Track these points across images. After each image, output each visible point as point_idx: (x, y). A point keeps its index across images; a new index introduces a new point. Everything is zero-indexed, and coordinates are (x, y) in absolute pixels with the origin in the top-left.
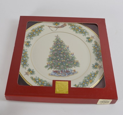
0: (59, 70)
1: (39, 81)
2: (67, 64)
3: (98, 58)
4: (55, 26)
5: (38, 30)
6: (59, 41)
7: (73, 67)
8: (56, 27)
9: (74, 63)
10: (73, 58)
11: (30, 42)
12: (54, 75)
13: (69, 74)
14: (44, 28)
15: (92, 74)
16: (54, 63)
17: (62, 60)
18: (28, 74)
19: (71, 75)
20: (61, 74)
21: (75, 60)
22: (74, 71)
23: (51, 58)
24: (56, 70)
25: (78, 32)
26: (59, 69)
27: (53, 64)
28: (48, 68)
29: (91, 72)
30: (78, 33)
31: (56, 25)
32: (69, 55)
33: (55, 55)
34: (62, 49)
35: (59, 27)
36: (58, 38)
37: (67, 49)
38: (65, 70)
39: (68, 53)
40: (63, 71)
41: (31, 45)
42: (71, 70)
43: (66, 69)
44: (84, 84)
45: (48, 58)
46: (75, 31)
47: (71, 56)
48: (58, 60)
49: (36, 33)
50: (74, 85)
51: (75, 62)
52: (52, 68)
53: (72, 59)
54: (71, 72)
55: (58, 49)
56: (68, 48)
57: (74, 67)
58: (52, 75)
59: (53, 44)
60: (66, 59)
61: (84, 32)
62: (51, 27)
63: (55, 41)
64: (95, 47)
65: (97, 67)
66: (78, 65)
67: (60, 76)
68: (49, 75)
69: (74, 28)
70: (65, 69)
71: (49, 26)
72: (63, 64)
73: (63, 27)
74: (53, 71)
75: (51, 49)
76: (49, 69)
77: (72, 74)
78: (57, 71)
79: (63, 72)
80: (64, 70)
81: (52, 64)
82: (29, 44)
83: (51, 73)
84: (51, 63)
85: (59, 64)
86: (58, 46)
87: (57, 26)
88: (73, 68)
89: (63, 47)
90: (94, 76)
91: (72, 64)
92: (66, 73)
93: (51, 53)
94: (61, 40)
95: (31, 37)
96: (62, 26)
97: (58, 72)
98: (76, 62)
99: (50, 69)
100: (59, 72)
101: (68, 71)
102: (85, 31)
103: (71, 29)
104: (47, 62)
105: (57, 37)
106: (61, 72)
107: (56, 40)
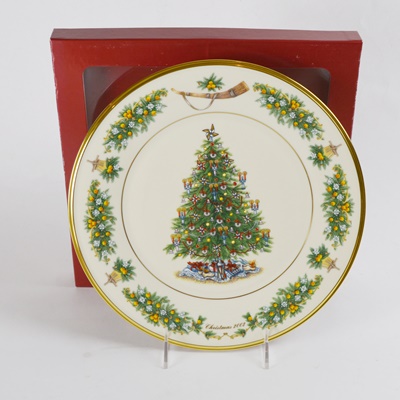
0: (208, 261)
1: (146, 302)
2: (233, 242)
3: (333, 230)
4: (206, 91)
5: (145, 112)
6: (214, 152)
7: (250, 253)
8: (208, 96)
9: (254, 237)
10: (254, 219)
11: (116, 159)
12: (192, 277)
13: (234, 276)
14: (164, 100)
15: (302, 285)
16: (193, 235)
17: (219, 225)
18: (116, 279)
19: (241, 278)
20: (210, 274)
21: (261, 227)
22: (253, 265)
23: (185, 219)
24: (199, 261)
25: (286, 120)
26: (207, 257)
27: (190, 239)
28: (175, 252)
29: (302, 276)
30: (287, 125)
31: (211, 89)
32: (243, 209)
33: (199, 206)
34: (223, 184)
35: (218, 96)
36: (214, 139)
37: (238, 183)
38: (226, 262)
39: (242, 202)
40: (219, 264)
41: (120, 169)
42: (243, 262)
43: (229, 257)
44: (272, 315)
45: (176, 220)
46: (276, 116)
47: (250, 211)
48: (205, 227)
49: (136, 122)
50: (245, 314)
51: (258, 236)
52: (185, 252)
53: (251, 224)
54: (241, 268)
55: (211, 185)
56: (243, 181)
57: (255, 252)
58: (184, 276)
59: (195, 165)
60: (232, 224)
61: (306, 125)
62: (190, 95)
63: (202, 150)
64: (332, 186)
65: (323, 261)
66: (267, 246)
67: (209, 279)
68: (178, 275)
69: (275, 102)
70: (225, 257)
71: (183, 94)
72: (221, 242)
73: (236, 95)
74: (189, 263)
75: (187, 183)
76: (177, 255)
77: (243, 275)
78: (200, 264)
79: (218, 267)
80: (222, 262)
81: (187, 240)
82: (116, 168)
83: (181, 270)
84: (183, 237)
85: (209, 240)
86: (212, 172)
87: (212, 92)
88: (250, 257)
89: (226, 177)
90: (307, 292)
91: (248, 241)
92: (227, 270)
93: (187, 200)
94: (224, 146)
95: (121, 140)
96: (230, 91)
97: (203, 268)
98: (261, 234)
99: (180, 258)
100: (207, 268)
101: (234, 266)
102: (309, 120)
103: (263, 105)
104: (173, 232)
105: (210, 133)
106: (211, 268)
107: (204, 146)
